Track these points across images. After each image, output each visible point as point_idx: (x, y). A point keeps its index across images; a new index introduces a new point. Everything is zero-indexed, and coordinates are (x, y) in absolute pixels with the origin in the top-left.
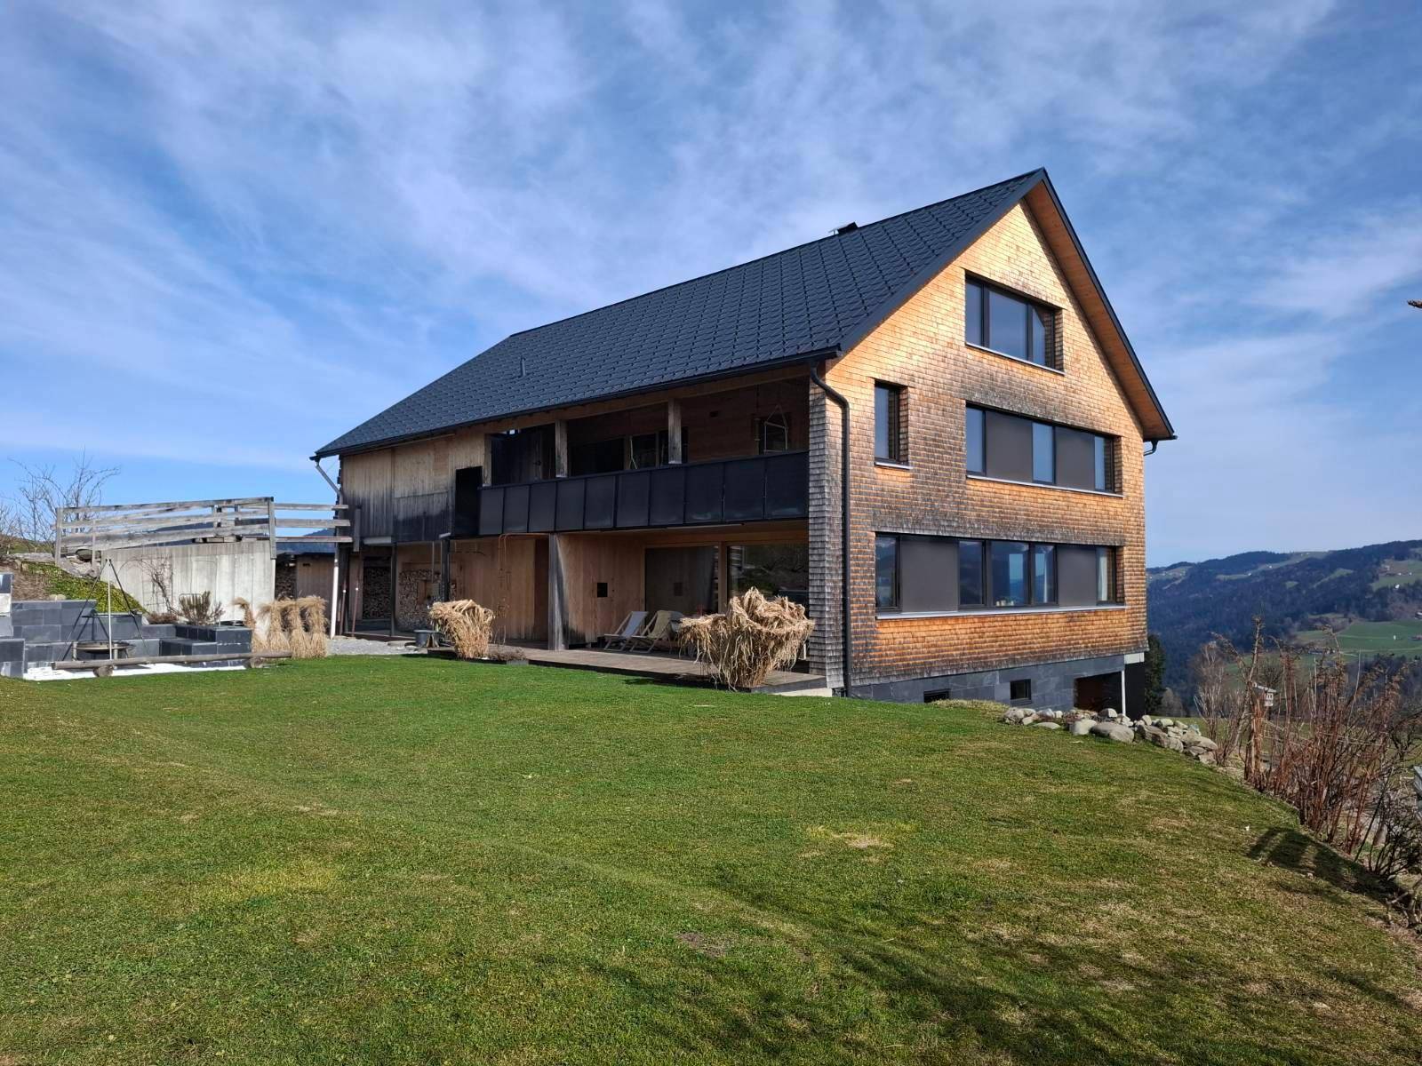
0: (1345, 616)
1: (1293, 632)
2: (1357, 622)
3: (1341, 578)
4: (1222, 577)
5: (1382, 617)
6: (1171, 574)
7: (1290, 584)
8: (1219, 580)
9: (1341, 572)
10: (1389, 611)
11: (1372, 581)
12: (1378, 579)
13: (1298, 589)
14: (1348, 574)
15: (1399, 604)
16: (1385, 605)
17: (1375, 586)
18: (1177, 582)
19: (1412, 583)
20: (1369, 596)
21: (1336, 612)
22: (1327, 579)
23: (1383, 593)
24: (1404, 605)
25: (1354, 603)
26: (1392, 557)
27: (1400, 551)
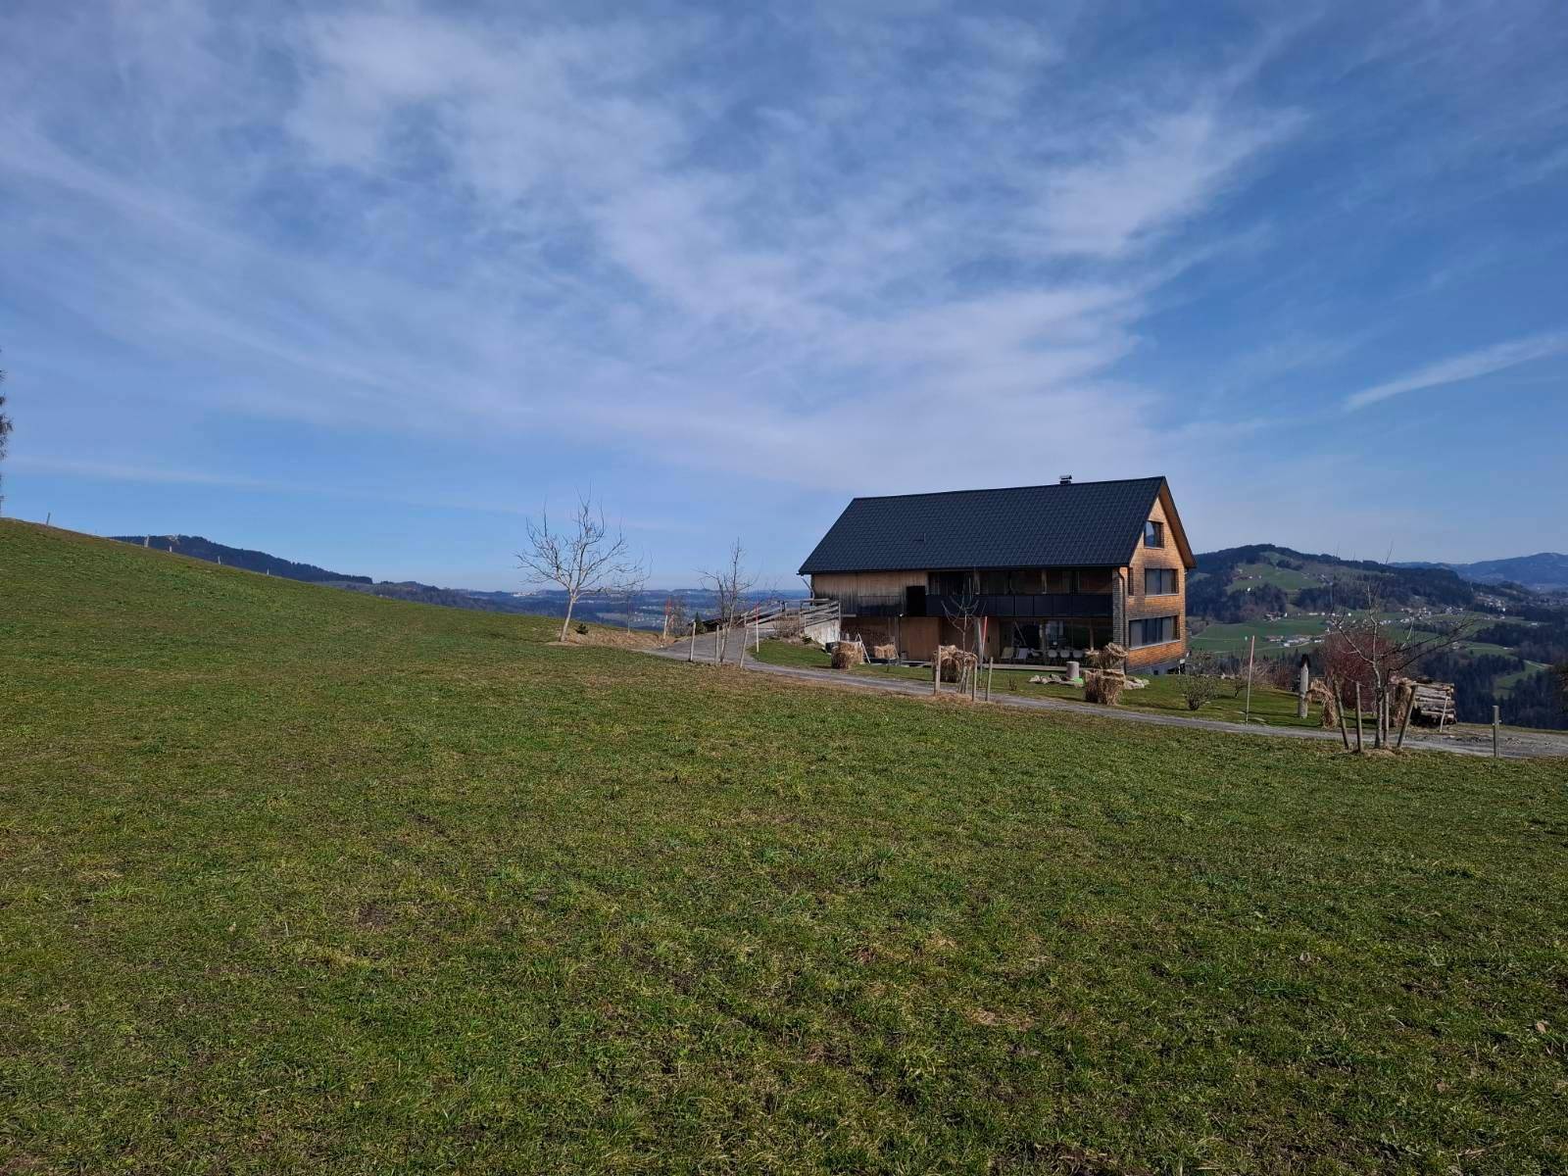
0: (1203, 619)
2: (1214, 625)
3: (1200, 581)
5: (1236, 620)
10: (1241, 613)
11: (1226, 585)
12: (1231, 582)
14: (1205, 578)
15: (1251, 606)
16: (1238, 607)
17: (1229, 589)
19: (1261, 586)
20: (1224, 599)
21: (1195, 615)
23: (1236, 596)
24: (1255, 608)
25: (1210, 607)
26: (1245, 561)
27: (1251, 554)
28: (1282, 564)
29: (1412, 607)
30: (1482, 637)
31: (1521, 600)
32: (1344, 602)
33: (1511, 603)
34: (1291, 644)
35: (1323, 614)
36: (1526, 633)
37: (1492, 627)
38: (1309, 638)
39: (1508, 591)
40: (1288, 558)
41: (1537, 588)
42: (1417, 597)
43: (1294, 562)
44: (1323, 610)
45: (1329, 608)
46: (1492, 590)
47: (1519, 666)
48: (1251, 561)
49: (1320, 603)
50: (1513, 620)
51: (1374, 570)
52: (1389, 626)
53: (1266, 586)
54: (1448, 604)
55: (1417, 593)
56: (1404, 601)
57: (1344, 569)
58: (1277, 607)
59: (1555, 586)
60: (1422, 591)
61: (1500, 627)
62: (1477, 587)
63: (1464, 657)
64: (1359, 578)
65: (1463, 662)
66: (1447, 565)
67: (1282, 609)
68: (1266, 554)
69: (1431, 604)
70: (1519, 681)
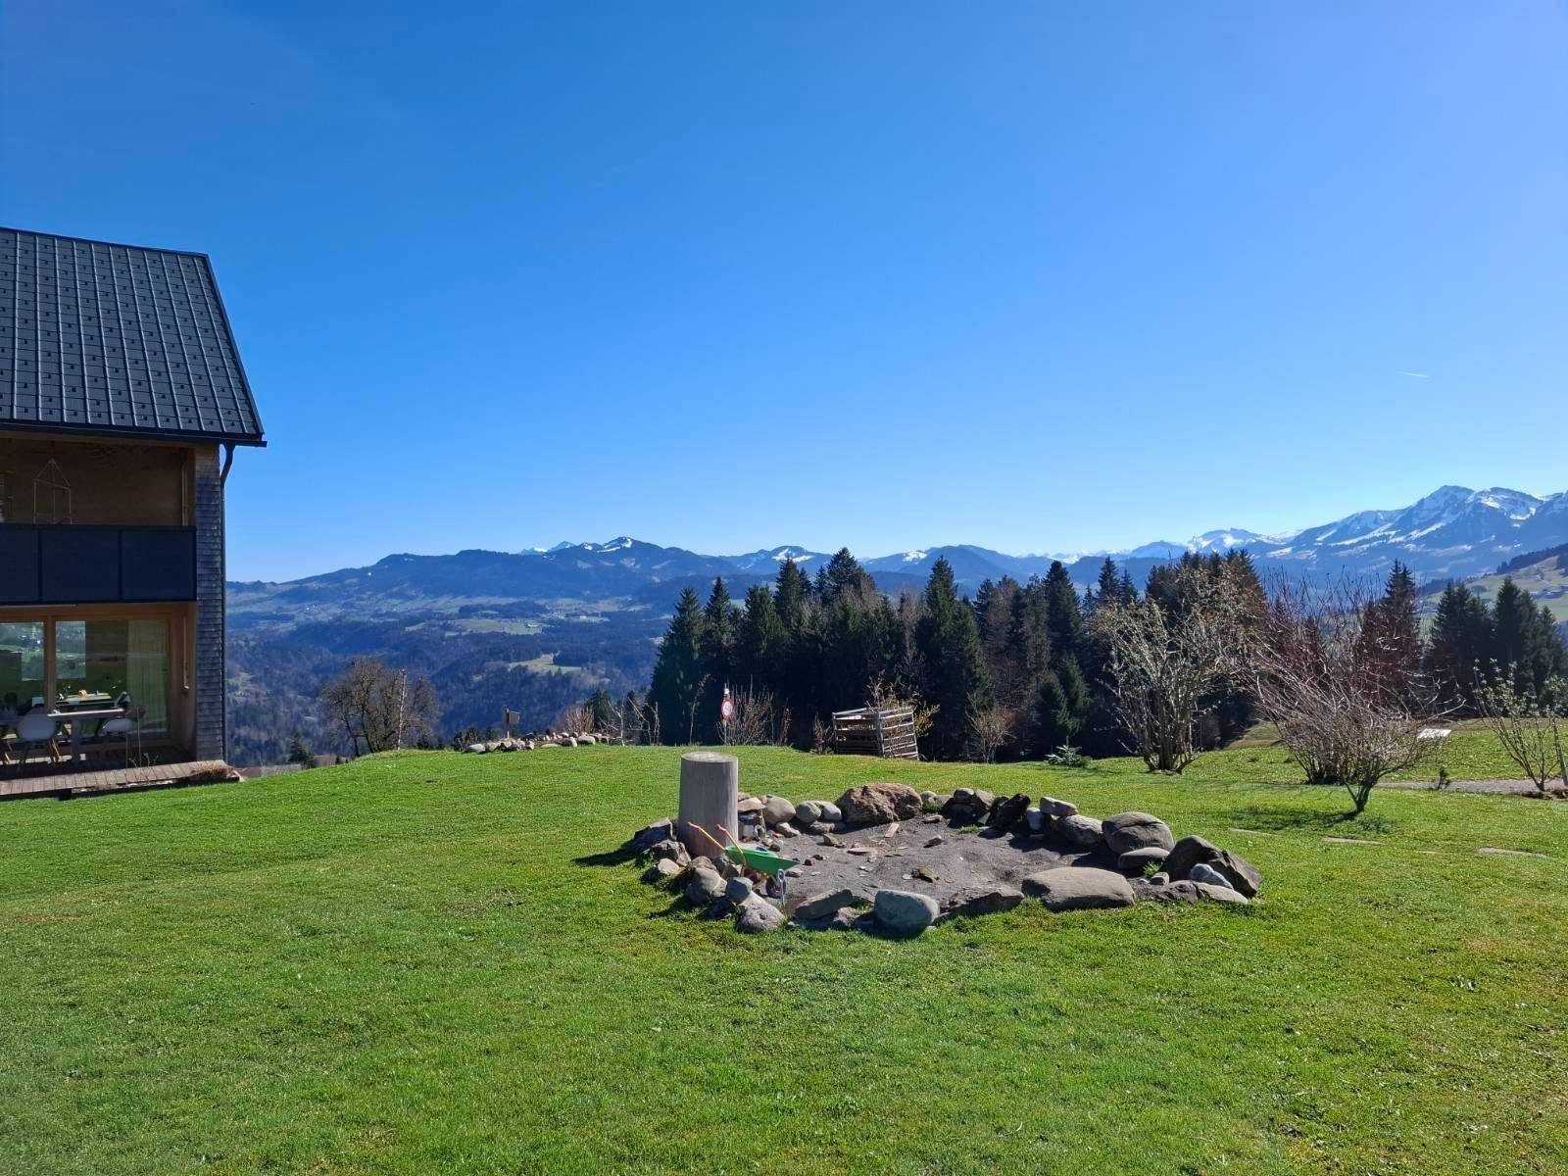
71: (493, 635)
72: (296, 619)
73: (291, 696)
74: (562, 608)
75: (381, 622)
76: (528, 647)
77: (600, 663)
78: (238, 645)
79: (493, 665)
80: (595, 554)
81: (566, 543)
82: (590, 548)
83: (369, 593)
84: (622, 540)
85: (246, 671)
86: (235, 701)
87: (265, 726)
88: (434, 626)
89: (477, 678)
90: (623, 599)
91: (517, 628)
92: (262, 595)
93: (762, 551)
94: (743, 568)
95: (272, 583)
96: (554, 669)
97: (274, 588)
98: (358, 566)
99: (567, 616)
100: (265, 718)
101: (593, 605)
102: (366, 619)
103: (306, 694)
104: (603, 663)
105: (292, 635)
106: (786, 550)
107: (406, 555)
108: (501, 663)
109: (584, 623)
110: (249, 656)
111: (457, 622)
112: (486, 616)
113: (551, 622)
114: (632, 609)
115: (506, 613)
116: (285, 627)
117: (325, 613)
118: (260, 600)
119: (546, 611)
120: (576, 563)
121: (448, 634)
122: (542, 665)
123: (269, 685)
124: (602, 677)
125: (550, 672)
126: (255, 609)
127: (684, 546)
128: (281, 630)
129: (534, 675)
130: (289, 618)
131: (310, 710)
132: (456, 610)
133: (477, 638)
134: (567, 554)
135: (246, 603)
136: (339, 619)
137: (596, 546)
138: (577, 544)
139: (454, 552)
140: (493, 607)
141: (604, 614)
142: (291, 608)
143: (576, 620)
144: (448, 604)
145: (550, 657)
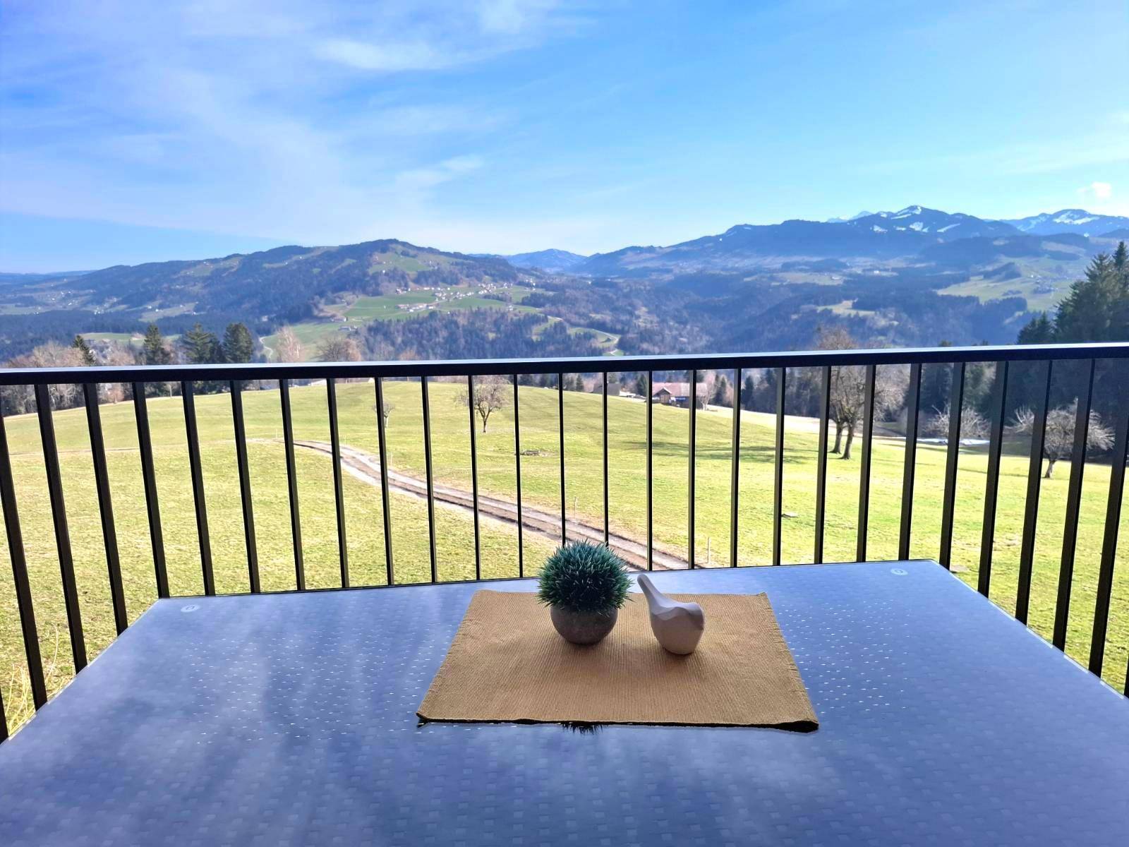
0: (354, 293)
1: (321, 306)
2: (362, 297)
3: (349, 265)
4: (266, 265)
5: (376, 293)
6: (227, 263)
7: (316, 271)
8: (265, 268)
9: (349, 261)
10: (380, 289)
11: (368, 268)
12: (371, 266)
13: (321, 273)
14: (353, 263)
15: (386, 283)
16: (377, 285)
17: (371, 271)
18: (233, 270)
19: (392, 269)
20: (367, 279)
21: (347, 290)
22: (339, 267)
23: (375, 277)
24: (389, 284)
25: (358, 284)
26: (380, 250)
27: (383, 246)
28: (405, 254)
29: (484, 283)
30: (524, 303)
31: (542, 278)
32: (444, 281)
33: (538, 280)
34: (415, 310)
35: (433, 289)
36: (548, 299)
37: (529, 295)
38: (425, 305)
39: (535, 273)
40: (408, 250)
41: (548, 270)
42: (487, 277)
43: (412, 252)
44: (433, 286)
45: (435, 284)
46: (527, 272)
47: (545, 320)
48: (384, 251)
49: (430, 281)
50: (540, 291)
51: (460, 258)
52: (472, 295)
53: (395, 269)
54: (504, 281)
55: (487, 274)
56: (479, 279)
57: (443, 258)
58: (403, 285)
59: (556, 269)
60: (489, 272)
61: (533, 295)
62: (519, 270)
63: (516, 315)
64: (452, 264)
65: (515, 318)
66: (501, 256)
67: (406, 286)
68: (393, 246)
69: (495, 281)
70: (546, 329)
71: (806, 285)
72: (674, 272)
73: (671, 323)
74: (860, 264)
75: (728, 274)
76: (834, 295)
77: (890, 309)
78: (640, 289)
79: (806, 307)
80: (888, 221)
81: (866, 212)
82: (885, 216)
83: (720, 253)
84: (913, 208)
85: (645, 306)
86: (639, 326)
87: (657, 344)
88: (764, 277)
89: (794, 317)
90: (911, 257)
91: (824, 280)
92: (653, 255)
93: (1043, 215)
94: (1023, 230)
95: (660, 247)
96: (853, 312)
97: (661, 251)
98: (713, 234)
99: (864, 270)
100: (658, 338)
101: (885, 262)
102: (718, 272)
103: (680, 323)
104: (893, 309)
105: (671, 282)
106: (1069, 213)
107: (746, 225)
108: (812, 306)
109: (878, 277)
110: (646, 296)
111: (780, 275)
112: (801, 270)
113: (850, 275)
114: (918, 265)
115: (818, 269)
116: (668, 277)
117: (690, 267)
118: (652, 259)
119: (846, 267)
120: (873, 228)
121: (774, 284)
122: (843, 309)
123: (658, 316)
124: (891, 320)
125: (849, 315)
126: (650, 265)
127: (969, 212)
128: (666, 280)
129: (837, 316)
130: (668, 271)
131: (683, 333)
132: (779, 266)
133: (794, 287)
134: (867, 221)
135: (645, 261)
136: (701, 271)
137: (890, 214)
138: (875, 212)
139: (779, 222)
140: (806, 264)
141: (894, 270)
142: (670, 264)
143: (870, 274)
144: (774, 262)
145: (849, 303)
